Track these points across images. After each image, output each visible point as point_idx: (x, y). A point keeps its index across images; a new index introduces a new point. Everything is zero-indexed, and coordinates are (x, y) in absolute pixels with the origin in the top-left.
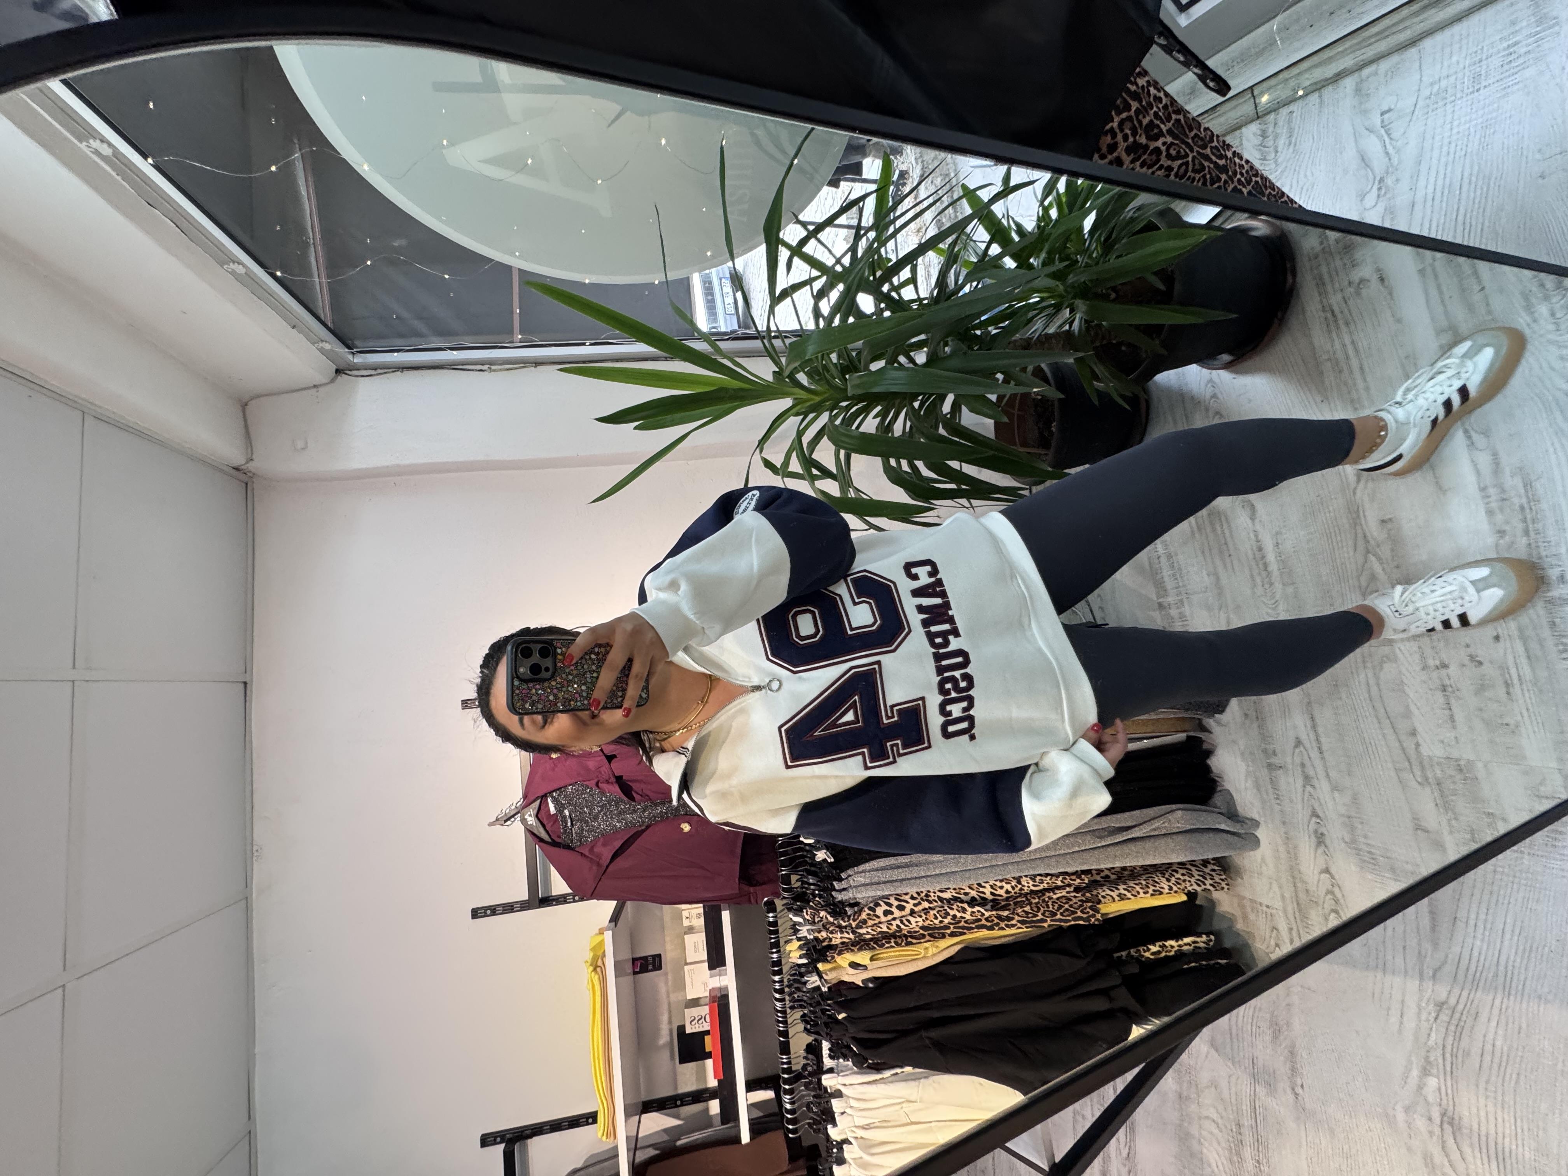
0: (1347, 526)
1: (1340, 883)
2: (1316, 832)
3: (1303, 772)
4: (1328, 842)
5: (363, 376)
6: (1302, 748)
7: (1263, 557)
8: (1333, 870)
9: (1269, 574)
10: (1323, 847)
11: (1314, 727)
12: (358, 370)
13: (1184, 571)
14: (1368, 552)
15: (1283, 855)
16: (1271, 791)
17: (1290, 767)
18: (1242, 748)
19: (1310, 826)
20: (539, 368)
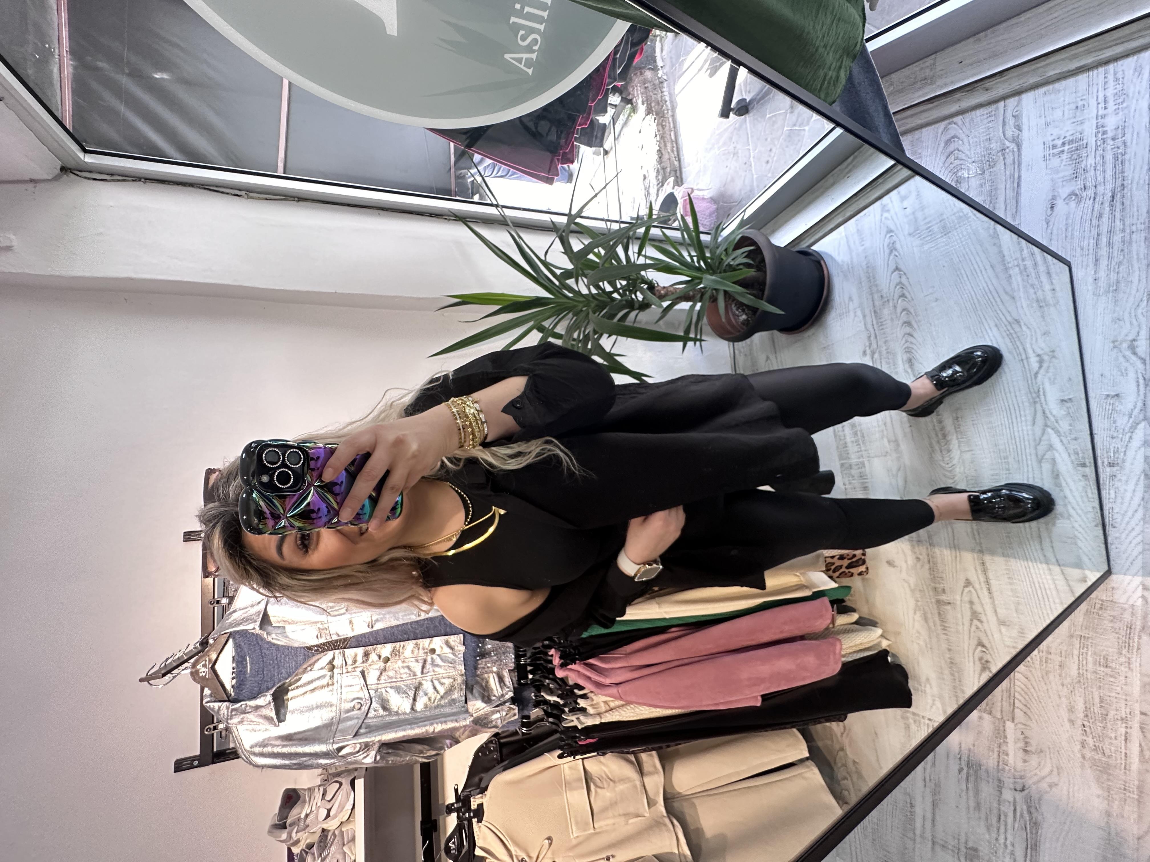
0: (1026, 404)
2: (981, 659)
3: (971, 608)
5: (96, 179)
6: (971, 588)
7: (942, 429)
9: (947, 443)
11: (985, 571)
12: (90, 172)
13: (866, 438)
14: (1046, 425)
15: (947, 676)
16: (938, 622)
17: (958, 603)
18: (912, 585)
19: (975, 654)
20: (301, 203)
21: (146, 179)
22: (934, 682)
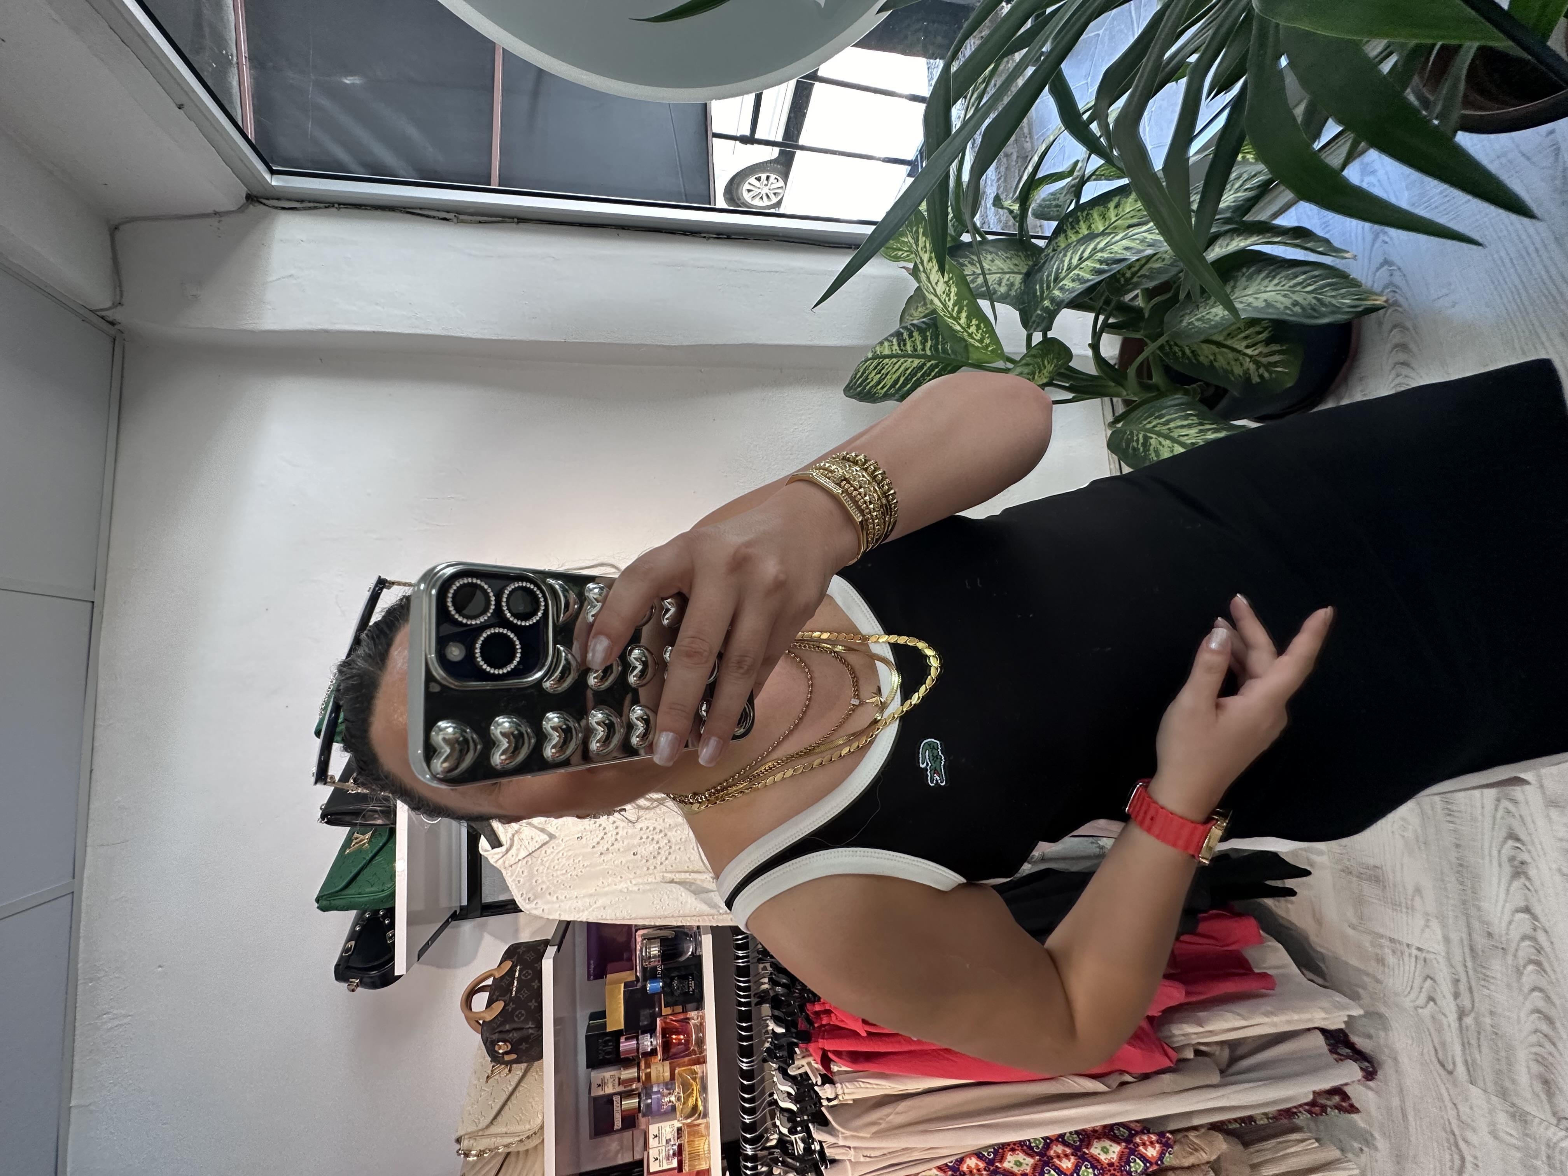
1: (1547, 925)
2: (1512, 859)
4: (1532, 873)
5: (284, 208)
8: (1537, 910)
10: (1523, 880)
12: (278, 199)
15: (1452, 885)
19: (1503, 851)
20: (521, 225)
21: (339, 204)
22: (1430, 894)
